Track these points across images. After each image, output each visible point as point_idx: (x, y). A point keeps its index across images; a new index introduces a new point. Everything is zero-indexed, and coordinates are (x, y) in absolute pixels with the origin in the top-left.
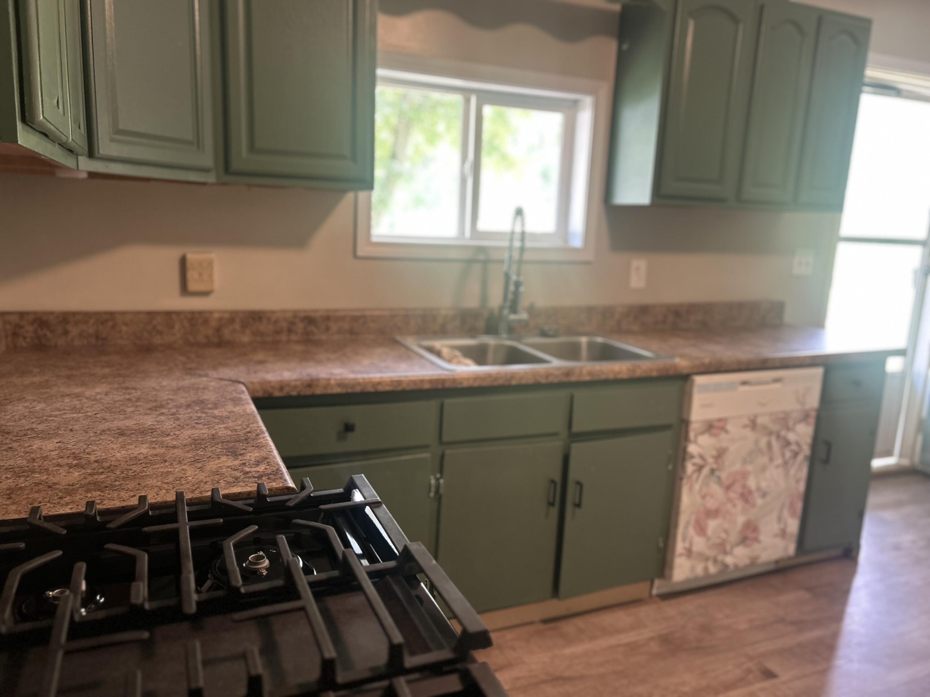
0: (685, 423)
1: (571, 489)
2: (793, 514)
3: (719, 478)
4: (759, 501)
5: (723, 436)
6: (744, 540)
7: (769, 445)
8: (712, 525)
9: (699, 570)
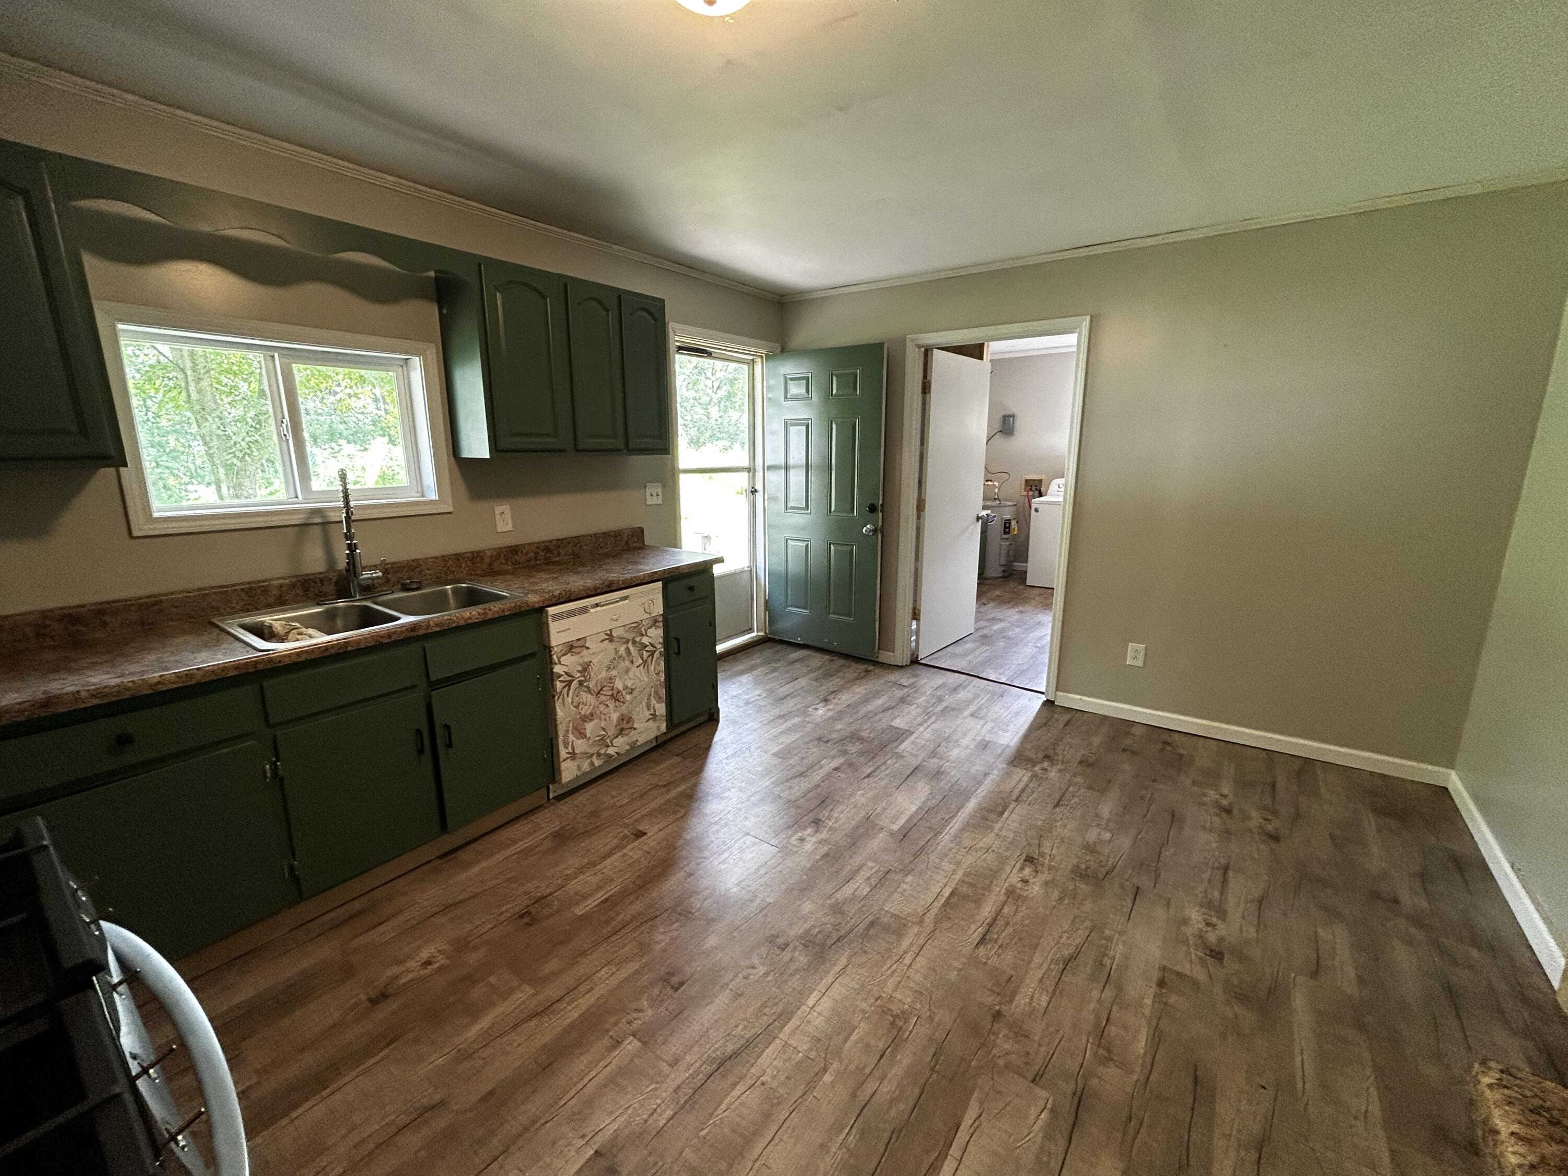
0: (548, 648)
1: (439, 732)
2: (659, 699)
3: (588, 687)
4: (628, 697)
5: (585, 652)
6: (621, 732)
7: (628, 651)
8: (589, 727)
9: (586, 766)
